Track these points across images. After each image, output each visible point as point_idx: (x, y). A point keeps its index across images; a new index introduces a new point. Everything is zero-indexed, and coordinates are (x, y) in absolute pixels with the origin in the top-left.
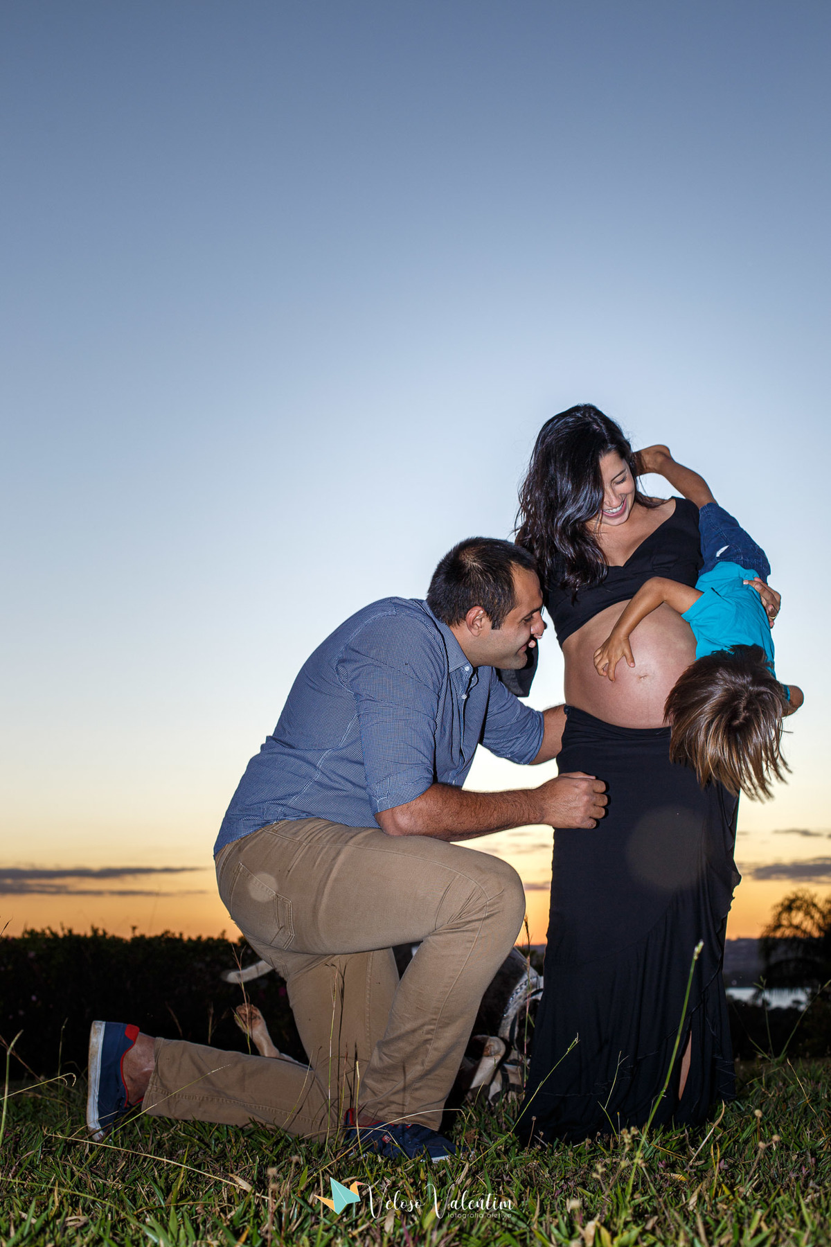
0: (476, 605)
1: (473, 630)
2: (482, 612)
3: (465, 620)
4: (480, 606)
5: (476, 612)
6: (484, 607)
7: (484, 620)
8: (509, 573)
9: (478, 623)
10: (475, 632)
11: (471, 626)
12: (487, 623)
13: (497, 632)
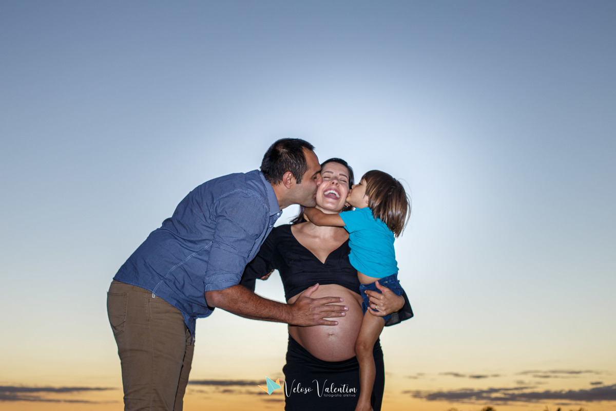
0: (287, 171)
1: (287, 186)
2: (290, 175)
3: (282, 180)
4: (289, 171)
5: (288, 175)
6: (291, 172)
7: (292, 179)
8: (302, 153)
9: (289, 182)
10: (288, 186)
11: (286, 183)
12: (294, 181)
13: (299, 185)
